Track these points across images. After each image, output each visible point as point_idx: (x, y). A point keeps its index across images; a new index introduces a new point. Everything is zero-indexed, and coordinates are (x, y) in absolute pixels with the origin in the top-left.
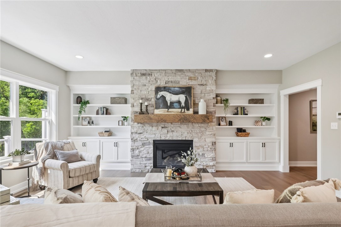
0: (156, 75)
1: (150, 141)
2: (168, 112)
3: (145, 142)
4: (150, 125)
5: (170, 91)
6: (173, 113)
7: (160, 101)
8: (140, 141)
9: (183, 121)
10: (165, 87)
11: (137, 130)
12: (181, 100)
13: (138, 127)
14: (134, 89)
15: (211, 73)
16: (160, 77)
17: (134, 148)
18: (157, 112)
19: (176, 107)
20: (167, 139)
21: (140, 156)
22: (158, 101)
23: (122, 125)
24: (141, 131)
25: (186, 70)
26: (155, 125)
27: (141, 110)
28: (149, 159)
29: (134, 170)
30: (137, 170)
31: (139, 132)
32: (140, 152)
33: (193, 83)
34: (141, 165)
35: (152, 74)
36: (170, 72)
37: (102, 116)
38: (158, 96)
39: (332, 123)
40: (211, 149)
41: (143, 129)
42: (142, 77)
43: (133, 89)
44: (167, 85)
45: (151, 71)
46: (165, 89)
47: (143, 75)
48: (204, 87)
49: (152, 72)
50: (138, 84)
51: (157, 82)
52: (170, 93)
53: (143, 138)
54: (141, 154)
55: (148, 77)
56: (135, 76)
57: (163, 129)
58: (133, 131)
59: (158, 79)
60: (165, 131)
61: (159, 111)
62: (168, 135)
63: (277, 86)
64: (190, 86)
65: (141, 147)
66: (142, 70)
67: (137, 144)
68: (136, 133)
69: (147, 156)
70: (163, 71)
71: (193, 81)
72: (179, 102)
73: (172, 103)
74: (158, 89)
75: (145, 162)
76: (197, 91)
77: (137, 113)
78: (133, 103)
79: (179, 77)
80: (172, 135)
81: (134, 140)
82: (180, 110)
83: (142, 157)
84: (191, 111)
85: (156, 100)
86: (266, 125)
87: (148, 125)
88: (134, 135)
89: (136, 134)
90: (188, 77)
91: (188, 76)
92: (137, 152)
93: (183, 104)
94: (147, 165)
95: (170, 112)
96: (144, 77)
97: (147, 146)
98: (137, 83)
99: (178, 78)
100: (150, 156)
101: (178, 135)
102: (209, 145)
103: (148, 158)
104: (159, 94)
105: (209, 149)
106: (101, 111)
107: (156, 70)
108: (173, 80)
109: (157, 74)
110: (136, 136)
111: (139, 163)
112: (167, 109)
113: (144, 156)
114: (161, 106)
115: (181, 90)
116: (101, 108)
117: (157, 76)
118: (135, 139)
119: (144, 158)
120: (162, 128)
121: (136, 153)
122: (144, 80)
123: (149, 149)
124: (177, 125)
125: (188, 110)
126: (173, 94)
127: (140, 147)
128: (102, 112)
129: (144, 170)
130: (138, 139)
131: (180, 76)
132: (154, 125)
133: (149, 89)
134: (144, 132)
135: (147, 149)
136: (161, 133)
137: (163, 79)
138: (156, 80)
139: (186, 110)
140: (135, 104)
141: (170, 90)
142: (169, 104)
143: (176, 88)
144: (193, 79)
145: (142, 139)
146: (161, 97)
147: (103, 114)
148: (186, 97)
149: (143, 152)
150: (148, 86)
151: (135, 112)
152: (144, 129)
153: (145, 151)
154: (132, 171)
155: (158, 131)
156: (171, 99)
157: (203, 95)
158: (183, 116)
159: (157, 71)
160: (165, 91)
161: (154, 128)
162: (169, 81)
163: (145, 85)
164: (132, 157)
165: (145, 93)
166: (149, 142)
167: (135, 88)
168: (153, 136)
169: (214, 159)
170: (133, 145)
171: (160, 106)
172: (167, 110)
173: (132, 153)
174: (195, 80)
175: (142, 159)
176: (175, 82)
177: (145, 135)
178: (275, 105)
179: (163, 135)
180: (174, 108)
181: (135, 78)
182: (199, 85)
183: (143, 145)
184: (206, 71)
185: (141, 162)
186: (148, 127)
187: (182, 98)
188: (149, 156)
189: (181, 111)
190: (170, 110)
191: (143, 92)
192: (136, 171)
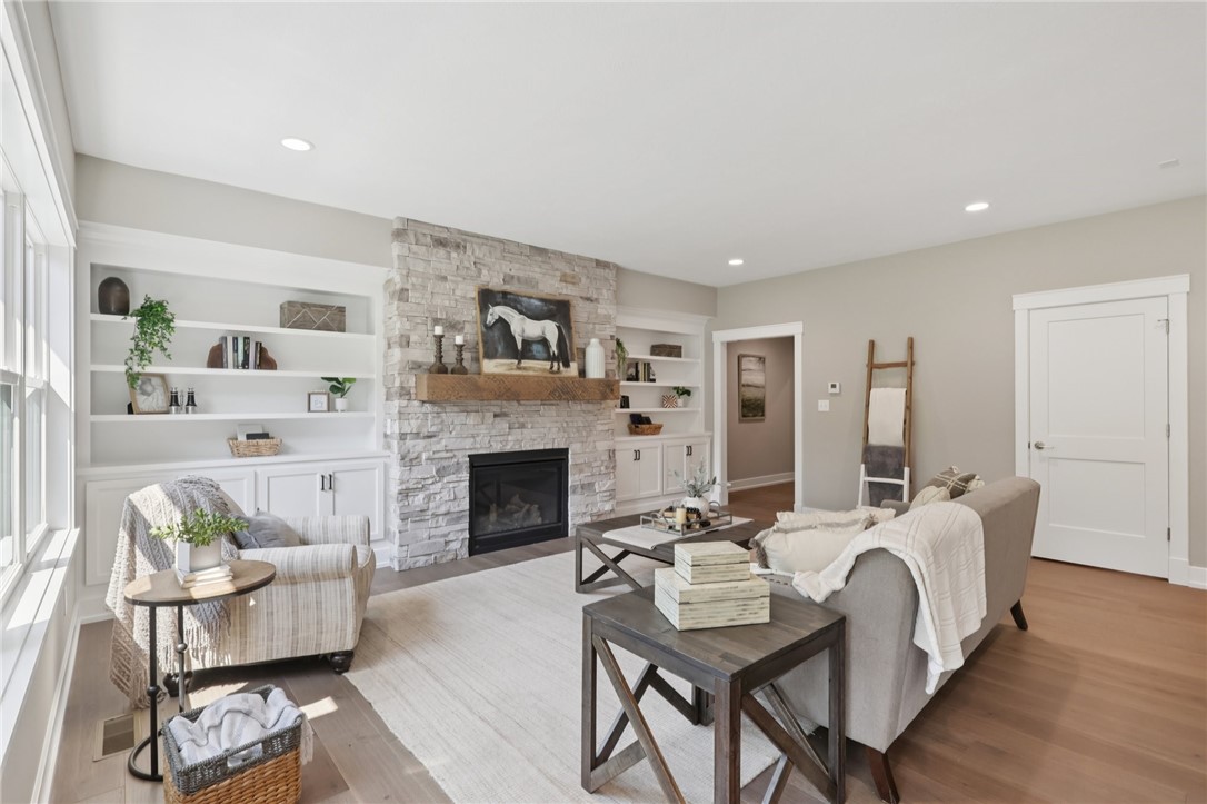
0: (477, 253)
1: (461, 460)
2: (519, 368)
3: (445, 463)
4: (462, 408)
5: (519, 306)
6: (531, 373)
7: (496, 334)
8: (429, 462)
9: (560, 395)
10: (505, 294)
11: (419, 427)
12: (548, 337)
13: (422, 416)
14: (409, 287)
15: (607, 271)
16: (488, 260)
17: (411, 485)
18: (491, 366)
19: (538, 355)
20: (508, 448)
21: (430, 513)
22: (491, 333)
23: (329, 411)
24: (434, 429)
25: (555, 252)
26: (474, 408)
27: (440, 357)
28: (458, 519)
29: (410, 562)
30: (421, 561)
31: (425, 432)
32: (429, 498)
33: (569, 292)
34: (433, 540)
35: (465, 247)
36: (516, 250)
37: (245, 372)
38: (490, 319)
39: (820, 402)
40: (607, 468)
41: (440, 420)
42: (435, 250)
43: (406, 286)
44: (507, 288)
45: (464, 237)
46: (507, 299)
47: (441, 243)
48: (592, 305)
49: (465, 240)
50: (422, 271)
51: (480, 271)
52: (521, 312)
53: (439, 452)
54: (432, 505)
55: (454, 255)
56: (413, 240)
57: (498, 419)
58: (407, 430)
59: (484, 265)
60: (503, 425)
61: (496, 366)
62: (510, 438)
63: (704, 319)
64: (566, 298)
65: (433, 483)
66: (437, 229)
67: (418, 473)
68: (417, 435)
69: (453, 510)
70: (496, 244)
71: (570, 286)
72: (544, 342)
73: (527, 343)
74: (487, 298)
75: (444, 530)
76: (580, 313)
77: (420, 367)
78: (407, 333)
79: (537, 269)
80: (519, 437)
81: (408, 461)
82: (547, 365)
83: (437, 515)
84: (573, 369)
85: (484, 330)
86: (685, 406)
87: (456, 409)
88: (409, 443)
89: (417, 439)
90: (558, 274)
91: (557, 270)
92: (418, 500)
93: (554, 349)
94: (451, 537)
95: (525, 369)
96: (442, 252)
97: (453, 478)
98: (420, 267)
99: (535, 272)
100: (461, 509)
101: (534, 436)
102: (603, 458)
103: (455, 516)
104: (491, 311)
105: (603, 468)
106: (236, 350)
107: (478, 236)
108: (521, 274)
109: (480, 249)
110: (417, 446)
111: (425, 535)
112: (516, 358)
113: (443, 510)
114: (500, 349)
115: (545, 308)
116: (235, 339)
117: (481, 256)
118: (413, 456)
119: (441, 518)
120: (495, 416)
121: (416, 503)
122: (441, 260)
123: (456, 484)
124: (534, 408)
125: (567, 365)
126: (529, 317)
127: (430, 481)
128: (241, 358)
129: (442, 557)
130: (424, 456)
131: (540, 267)
132: (471, 408)
133: (458, 293)
134: (442, 430)
135: (451, 485)
136: (494, 433)
137: (497, 266)
138: (478, 266)
139: (561, 364)
140: (414, 338)
141: (520, 303)
142: (520, 347)
143: (533, 301)
144: (569, 280)
145: (437, 456)
146: (497, 321)
147: (245, 365)
148: (559, 328)
149: (438, 497)
150: (452, 281)
151: (414, 363)
152: (443, 421)
153: (445, 492)
154: (403, 568)
155: (483, 426)
156: (523, 331)
157: (591, 326)
158: (559, 383)
159: (481, 241)
160: (506, 305)
161: (472, 419)
162: (513, 277)
163: (444, 279)
164: (403, 520)
165: (447, 303)
166: (458, 463)
167: (413, 285)
168: (468, 443)
169: (612, 494)
170: (406, 477)
171: (496, 350)
172: (516, 361)
173: (401, 504)
174: (574, 283)
175: (437, 522)
176: (529, 282)
177: (444, 442)
178: (700, 361)
179: (499, 438)
180: (533, 358)
181: (414, 247)
182: (582, 297)
183: (441, 473)
184: (599, 263)
185: (433, 532)
186: (453, 417)
187: (549, 329)
188: (457, 509)
189: (552, 368)
190: (525, 363)
191: (438, 301)
192: (417, 565)
